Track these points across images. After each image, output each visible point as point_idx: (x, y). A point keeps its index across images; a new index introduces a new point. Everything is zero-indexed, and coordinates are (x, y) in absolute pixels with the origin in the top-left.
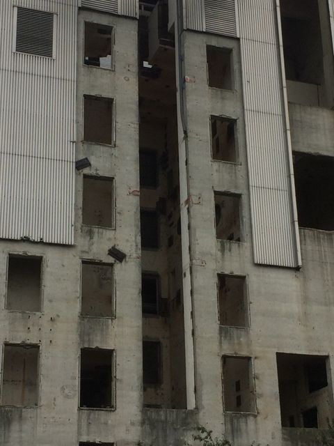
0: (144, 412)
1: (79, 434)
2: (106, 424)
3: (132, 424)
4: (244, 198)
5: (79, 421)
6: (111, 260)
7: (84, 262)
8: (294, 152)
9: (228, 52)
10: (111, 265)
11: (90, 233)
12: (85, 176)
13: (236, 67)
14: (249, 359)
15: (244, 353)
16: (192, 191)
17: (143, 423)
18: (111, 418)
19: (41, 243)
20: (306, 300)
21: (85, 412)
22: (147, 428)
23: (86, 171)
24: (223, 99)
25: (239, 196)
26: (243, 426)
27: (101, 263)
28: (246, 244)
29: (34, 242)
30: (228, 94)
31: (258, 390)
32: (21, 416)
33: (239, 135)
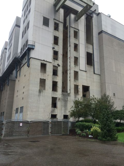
0: (62, 93)
1: (52, 95)
2: (56, 94)
3: (60, 94)
4: (79, 58)
5: (52, 93)
6: (57, 66)
7: (53, 66)
8: (87, 52)
9: (77, 32)
10: (57, 67)
11: (54, 61)
12: (54, 50)
13: (78, 35)
14: (78, 85)
15: (77, 84)
16: (71, 56)
17: (62, 95)
18: (57, 93)
19: (46, 61)
20: (87, 77)
21: (53, 92)
22: (63, 95)
23: (54, 49)
24: (76, 40)
25: (78, 58)
26: (77, 96)
27: (56, 66)
28: (79, 66)
29: (45, 61)
30: (77, 40)
31: (79, 91)
32: (42, 91)
33: (78, 47)
